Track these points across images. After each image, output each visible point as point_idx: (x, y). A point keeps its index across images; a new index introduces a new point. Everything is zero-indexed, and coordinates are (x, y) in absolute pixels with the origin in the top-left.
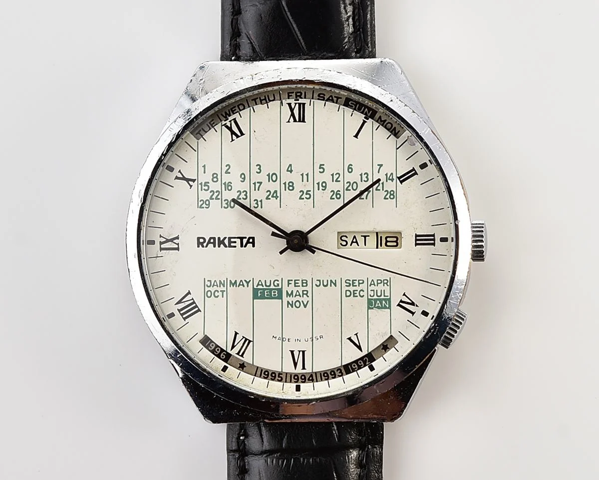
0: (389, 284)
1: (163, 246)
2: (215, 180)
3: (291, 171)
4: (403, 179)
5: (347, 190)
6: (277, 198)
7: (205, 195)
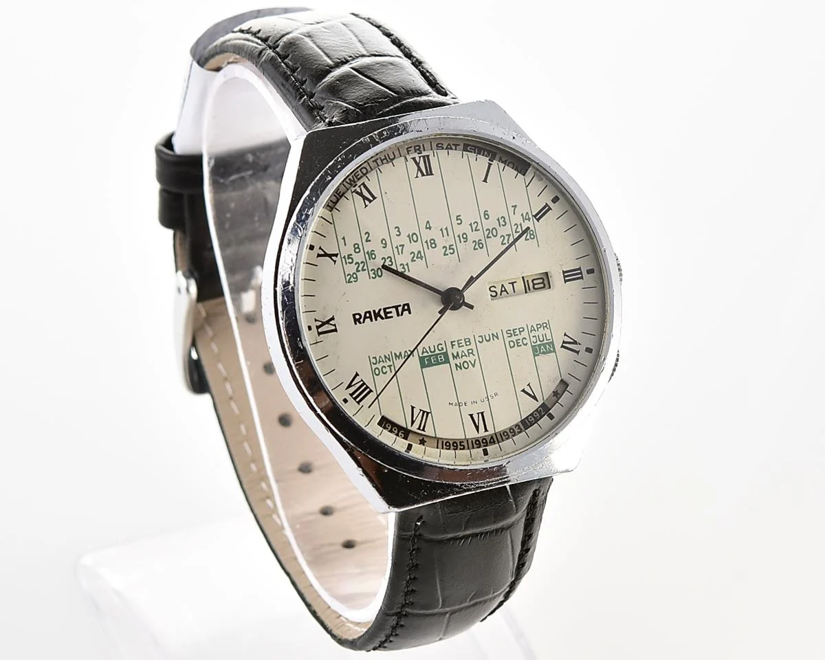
0: (548, 326)
1: (320, 330)
2: (357, 250)
3: (430, 228)
4: (538, 216)
5: (488, 237)
6: (421, 258)
7: (351, 269)
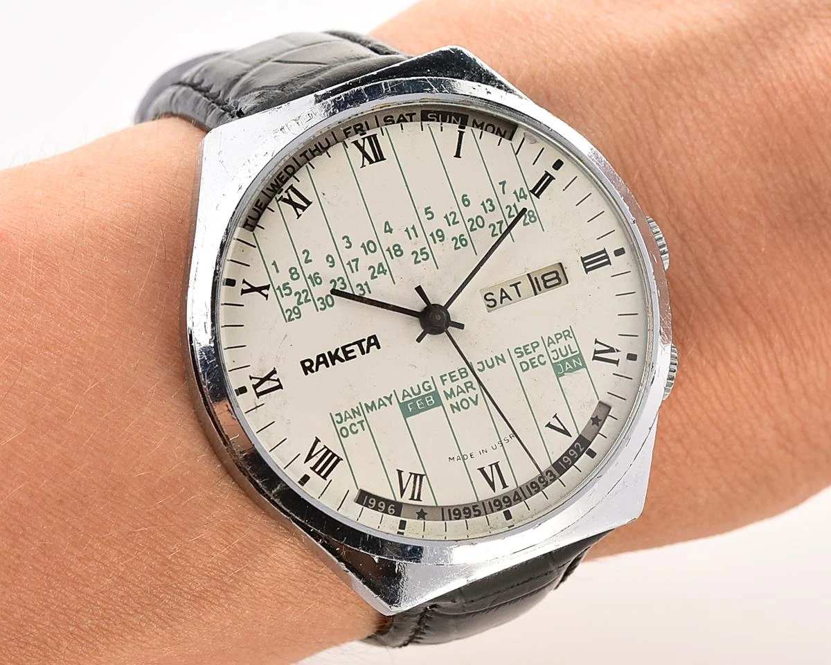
0: (571, 335)
1: (259, 390)
2: (295, 276)
3: (391, 231)
4: (537, 191)
5: (472, 230)
6: (384, 272)
7: (290, 302)
